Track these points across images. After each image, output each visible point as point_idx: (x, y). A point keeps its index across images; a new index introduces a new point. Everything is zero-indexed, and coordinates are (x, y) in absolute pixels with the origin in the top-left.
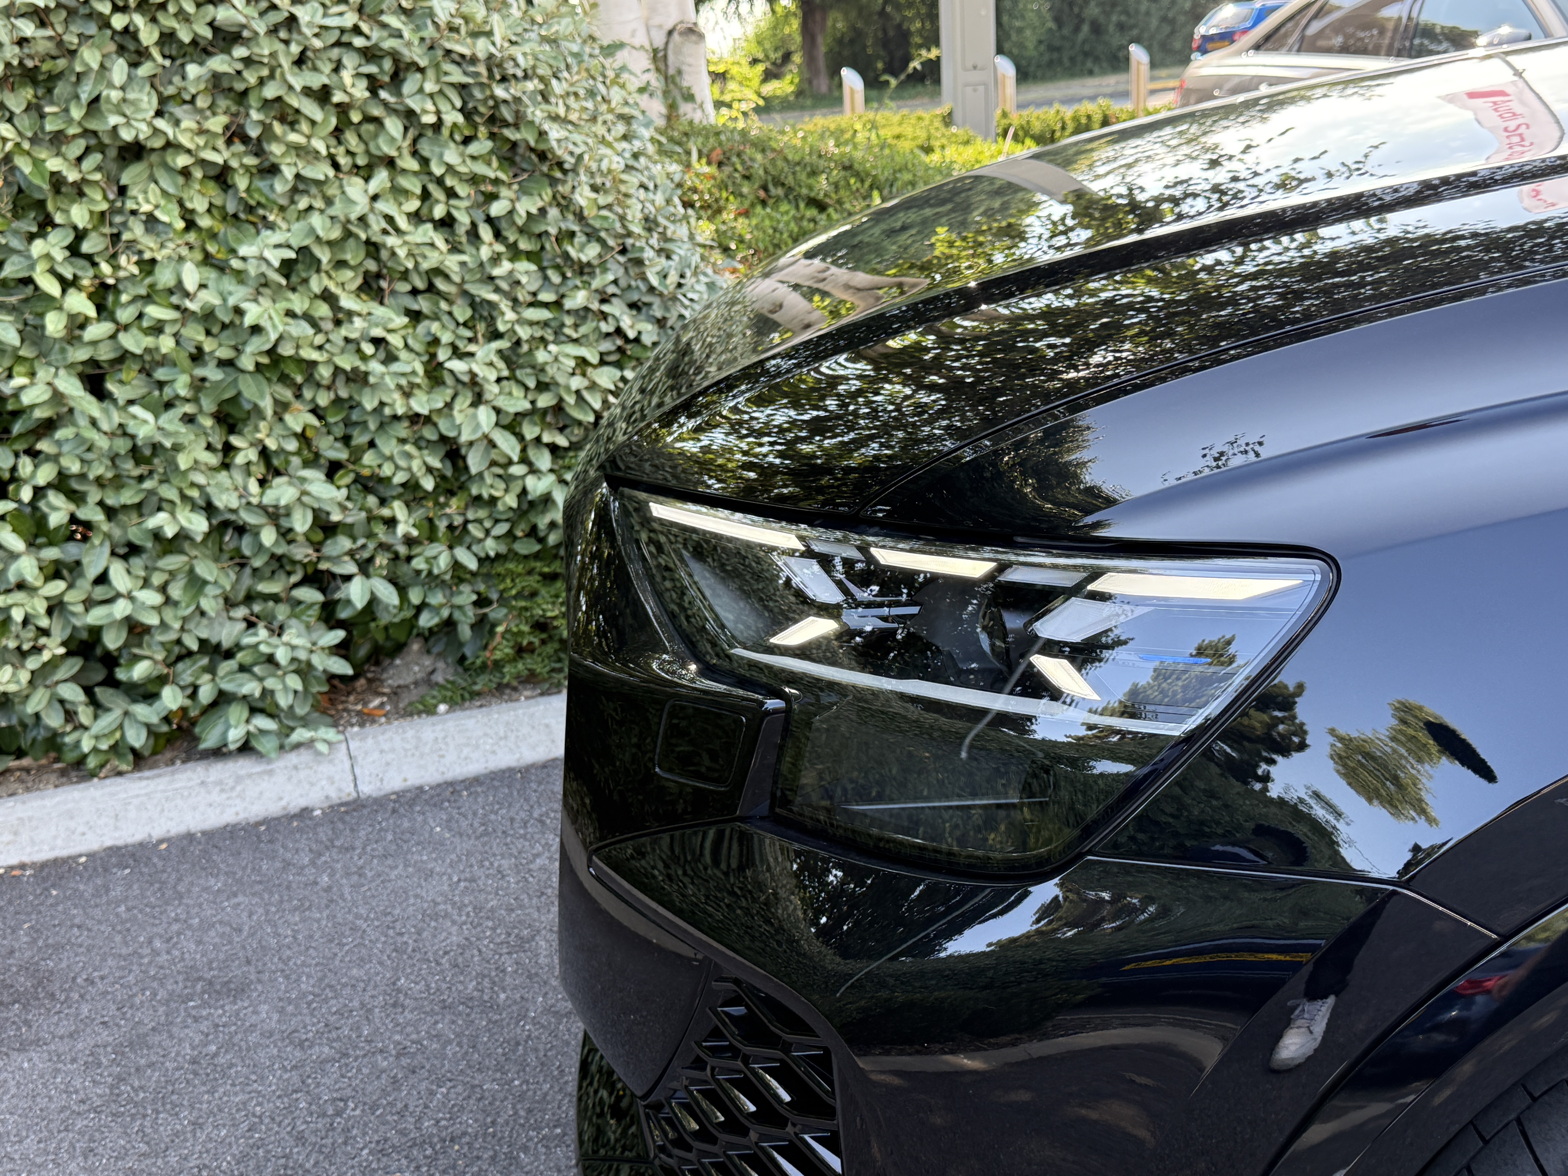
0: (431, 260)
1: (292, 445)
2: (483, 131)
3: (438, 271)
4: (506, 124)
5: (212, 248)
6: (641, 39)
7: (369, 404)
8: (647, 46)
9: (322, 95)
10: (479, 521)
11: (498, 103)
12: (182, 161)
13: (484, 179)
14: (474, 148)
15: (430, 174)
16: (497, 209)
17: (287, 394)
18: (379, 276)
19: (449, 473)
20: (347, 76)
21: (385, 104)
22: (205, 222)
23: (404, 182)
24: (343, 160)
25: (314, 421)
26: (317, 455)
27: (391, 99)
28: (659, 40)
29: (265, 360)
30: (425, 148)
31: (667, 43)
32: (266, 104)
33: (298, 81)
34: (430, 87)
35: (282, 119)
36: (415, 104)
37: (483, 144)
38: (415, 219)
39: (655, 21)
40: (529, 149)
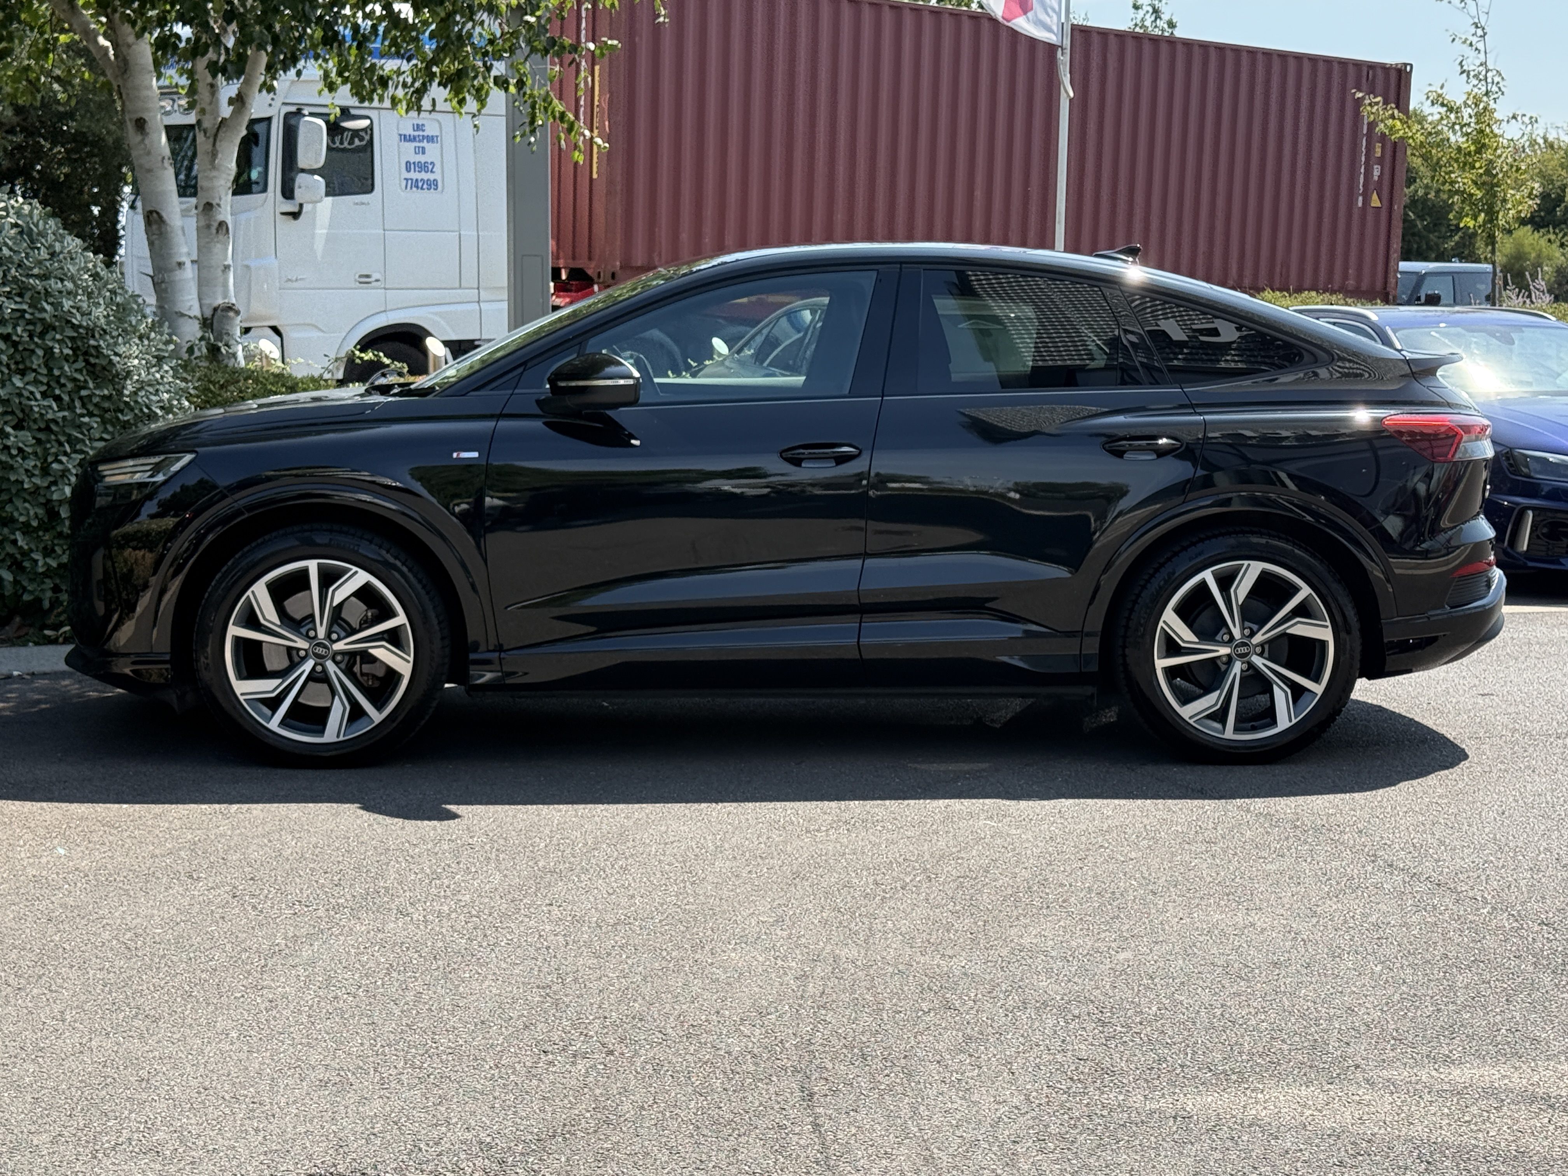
0: (50, 416)
2: (81, 358)
3: (53, 421)
4: (92, 356)
7: (13, 478)
8: (199, 316)
10: (61, 546)
11: (89, 346)
13: (79, 380)
14: (76, 366)
15: (52, 375)
16: (84, 393)
18: (23, 420)
19: (45, 520)
20: (20, 329)
21: (36, 343)
23: (41, 378)
24: (13, 367)
27: (39, 342)
28: (208, 313)
30: (51, 364)
31: (213, 315)
34: (58, 337)
36: (50, 344)
37: (80, 364)
38: (44, 395)
39: (207, 301)
40: (104, 368)
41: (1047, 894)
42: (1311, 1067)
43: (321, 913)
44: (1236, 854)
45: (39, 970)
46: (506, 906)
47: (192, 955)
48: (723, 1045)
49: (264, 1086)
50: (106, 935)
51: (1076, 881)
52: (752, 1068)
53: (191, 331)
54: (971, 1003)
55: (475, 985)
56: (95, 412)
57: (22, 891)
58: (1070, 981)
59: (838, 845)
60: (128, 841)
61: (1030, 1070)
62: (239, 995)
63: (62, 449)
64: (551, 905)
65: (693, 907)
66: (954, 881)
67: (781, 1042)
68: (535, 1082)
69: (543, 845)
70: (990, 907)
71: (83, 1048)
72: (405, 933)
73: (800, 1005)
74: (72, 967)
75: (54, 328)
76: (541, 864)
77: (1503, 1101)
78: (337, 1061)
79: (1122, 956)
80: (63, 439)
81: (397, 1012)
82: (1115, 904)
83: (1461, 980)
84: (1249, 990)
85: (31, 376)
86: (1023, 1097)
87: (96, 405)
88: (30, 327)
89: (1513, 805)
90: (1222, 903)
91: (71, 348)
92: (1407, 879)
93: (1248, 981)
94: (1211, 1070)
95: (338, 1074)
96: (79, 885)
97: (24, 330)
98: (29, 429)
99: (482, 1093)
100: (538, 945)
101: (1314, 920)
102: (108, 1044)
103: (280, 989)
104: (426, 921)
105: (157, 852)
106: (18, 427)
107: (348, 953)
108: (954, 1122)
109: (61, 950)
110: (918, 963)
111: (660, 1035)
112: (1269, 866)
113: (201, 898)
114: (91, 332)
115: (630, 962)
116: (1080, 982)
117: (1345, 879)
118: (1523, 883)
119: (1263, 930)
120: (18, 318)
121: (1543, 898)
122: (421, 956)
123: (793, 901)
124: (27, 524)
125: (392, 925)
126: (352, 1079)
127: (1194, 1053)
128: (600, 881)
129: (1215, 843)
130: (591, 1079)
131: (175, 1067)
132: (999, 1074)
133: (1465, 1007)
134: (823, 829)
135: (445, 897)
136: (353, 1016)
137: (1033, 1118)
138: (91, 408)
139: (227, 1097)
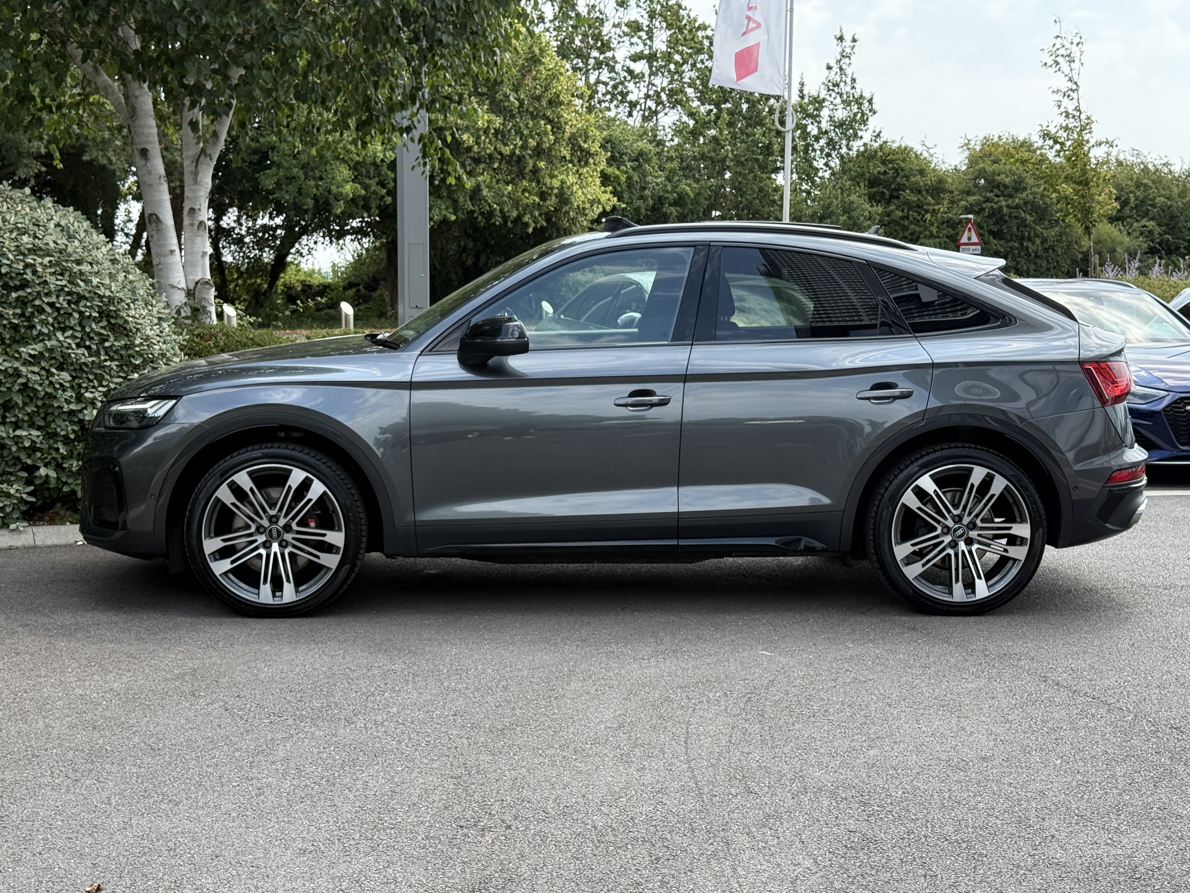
0: (83, 360)
1: (26, 418)
2: (105, 319)
3: (85, 364)
4: (113, 317)
5: (8, 350)
6: (183, 285)
7: (56, 405)
8: (185, 288)
9: (52, 305)
11: (111, 311)
12: (5, 322)
13: (103, 335)
14: (101, 324)
15: (85, 331)
16: (107, 344)
17: (28, 400)
18: (63, 364)
19: (80, 434)
20: (61, 299)
21: (73, 309)
22: (8, 342)
23: (76, 333)
24: (56, 325)
25: (35, 409)
26: (34, 423)
27: (75, 307)
28: (191, 286)
29: (22, 387)
30: (84, 322)
31: (195, 287)
32: (34, 306)
33: (46, 300)
34: (88, 304)
35: (38, 311)
36: (83, 309)
37: (104, 323)
38: (78, 346)
39: (191, 277)
40: (120, 326)
41: (812, 706)
42: (1019, 837)
43: (290, 722)
44: (945, 676)
45: (89, 766)
46: (423, 716)
47: (199, 754)
48: (589, 821)
49: (260, 854)
50: (136, 740)
51: (832, 697)
52: (612, 839)
53: (179, 298)
54: (766, 789)
55: (406, 776)
56: (116, 357)
57: (73, 706)
58: (836, 772)
59: (658, 670)
60: (147, 668)
61: (815, 839)
62: (236, 784)
63: (92, 384)
64: (455, 715)
65: (558, 716)
66: (744, 696)
67: (632, 818)
68: (455, 850)
69: (445, 671)
70: (772, 716)
71: (126, 825)
72: (352, 737)
73: (642, 790)
74: (113, 763)
75: (86, 299)
76: (446, 684)
77: (1161, 862)
78: (311, 834)
79: (872, 752)
80: (91, 377)
81: (351, 796)
82: (862, 713)
83: (1119, 771)
84: (967, 779)
85: (69, 333)
86: (812, 861)
87: (115, 352)
88: (69, 298)
89: (1140, 638)
90: (940, 713)
91: (98, 312)
92: (1071, 695)
93: (965, 772)
94: (947, 840)
95: (313, 845)
96: (114, 701)
97: (64, 300)
98: (67, 370)
99: (418, 859)
100: (449, 746)
101: (1008, 726)
102: (144, 822)
103: (265, 780)
104: (366, 728)
105: (168, 676)
106: (61, 368)
107: (312, 752)
108: (764, 880)
109: (104, 751)
110: (725, 758)
111: (543, 814)
112: (970, 686)
113: (202, 711)
114: (111, 300)
115: (516, 758)
116: (844, 772)
117: (1026, 695)
118: (1154, 697)
119: (971, 734)
120: (59, 290)
121: (1170, 708)
122: (365, 754)
123: (629, 711)
124: (66, 437)
125: (342, 731)
126: (322, 848)
127: (933, 827)
128: (489, 697)
129: (929, 668)
130: (496, 847)
131: (194, 840)
132: (792, 843)
133: (1125, 791)
134: (646, 657)
135: (379, 709)
136: (319, 799)
137: (822, 877)
138: (112, 354)
139: (233, 862)
